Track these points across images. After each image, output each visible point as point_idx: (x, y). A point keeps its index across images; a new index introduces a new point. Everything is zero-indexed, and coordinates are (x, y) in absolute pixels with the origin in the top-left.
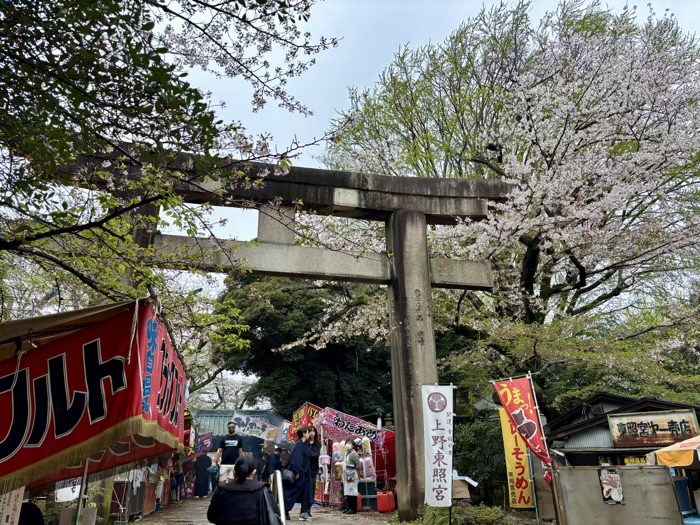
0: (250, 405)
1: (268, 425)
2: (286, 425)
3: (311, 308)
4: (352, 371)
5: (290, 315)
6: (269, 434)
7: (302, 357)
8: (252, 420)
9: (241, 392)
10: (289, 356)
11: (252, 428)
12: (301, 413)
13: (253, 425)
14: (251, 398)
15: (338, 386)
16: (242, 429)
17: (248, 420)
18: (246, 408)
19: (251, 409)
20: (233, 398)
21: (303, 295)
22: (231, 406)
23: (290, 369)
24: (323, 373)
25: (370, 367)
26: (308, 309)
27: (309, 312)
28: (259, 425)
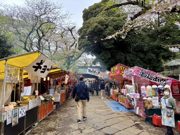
0: (94, 65)
1: (100, 72)
2: (108, 72)
3: (116, 26)
4: (130, 53)
5: (107, 29)
6: (101, 75)
7: (113, 46)
8: (94, 70)
9: (92, 61)
10: (107, 46)
11: (94, 73)
12: (116, 68)
13: (95, 72)
14: (94, 63)
15: (125, 58)
16: (91, 73)
17: (93, 70)
18: (93, 66)
19: (95, 66)
20: (90, 63)
21: (113, 21)
22: (89, 65)
23: (108, 51)
24: (119, 54)
25: (137, 51)
26: (115, 26)
27: (115, 27)
28: (97, 72)
